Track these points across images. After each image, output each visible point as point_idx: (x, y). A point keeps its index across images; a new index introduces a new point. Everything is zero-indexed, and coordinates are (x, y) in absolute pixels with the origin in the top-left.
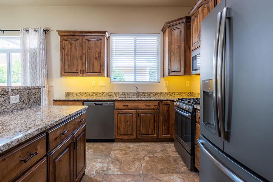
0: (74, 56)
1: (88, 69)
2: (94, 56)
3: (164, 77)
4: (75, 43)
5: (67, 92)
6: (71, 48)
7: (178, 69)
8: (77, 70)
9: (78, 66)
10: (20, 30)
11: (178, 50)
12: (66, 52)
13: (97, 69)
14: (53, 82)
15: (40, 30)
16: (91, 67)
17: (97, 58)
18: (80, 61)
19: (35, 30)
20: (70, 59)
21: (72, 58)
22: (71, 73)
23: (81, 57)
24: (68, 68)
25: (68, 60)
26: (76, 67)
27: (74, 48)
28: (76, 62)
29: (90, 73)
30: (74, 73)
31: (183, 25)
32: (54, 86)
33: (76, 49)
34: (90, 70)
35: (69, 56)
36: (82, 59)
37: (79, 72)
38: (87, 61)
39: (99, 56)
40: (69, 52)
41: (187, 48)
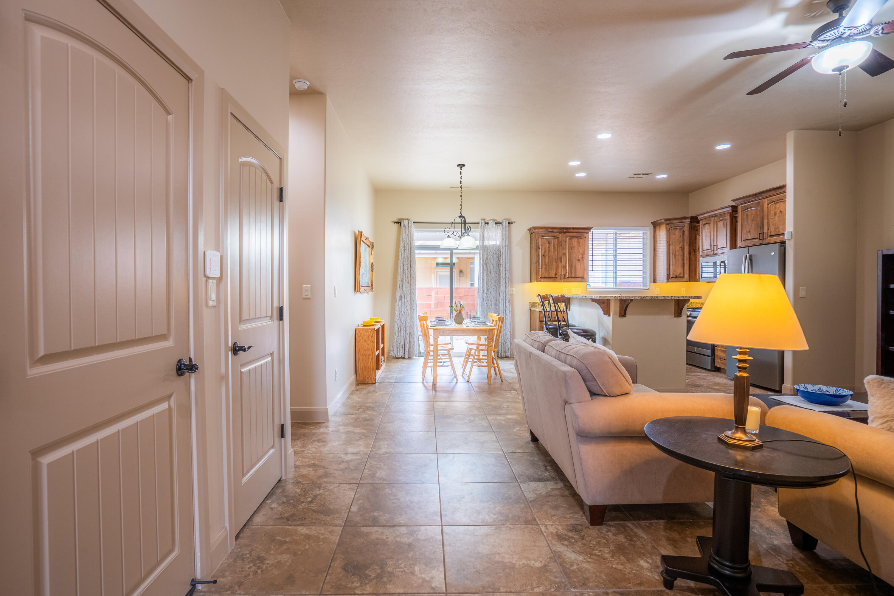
0: (552, 258)
1: (569, 273)
2: (577, 257)
3: (655, 281)
4: (554, 241)
5: (532, 302)
6: (549, 247)
7: (680, 274)
8: (556, 274)
9: (557, 269)
10: (479, 223)
11: (681, 253)
12: (543, 252)
13: (579, 273)
14: (514, 289)
15: (505, 223)
16: (573, 271)
17: (581, 260)
18: (559, 264)
19: (496, 223)
20: (547, 261)
21: (549, 260)
22: (549, 278)
23: (561, 258)
24: (545, 272)
25: (545, 262)
26: (555, 271)
27: (552, 248)
28: (554, 264)
29: (572, 277)
30: (552, 278)
31: (687, 225)
32: (514, 294)
33: (554, 248)
34: (571, 274)
35: (547, 258)
36: (561, 261)
37: (558, 276)
38: (569, 263)
39: (582, 257)
40: (547, 252)
41: (692, 251)
